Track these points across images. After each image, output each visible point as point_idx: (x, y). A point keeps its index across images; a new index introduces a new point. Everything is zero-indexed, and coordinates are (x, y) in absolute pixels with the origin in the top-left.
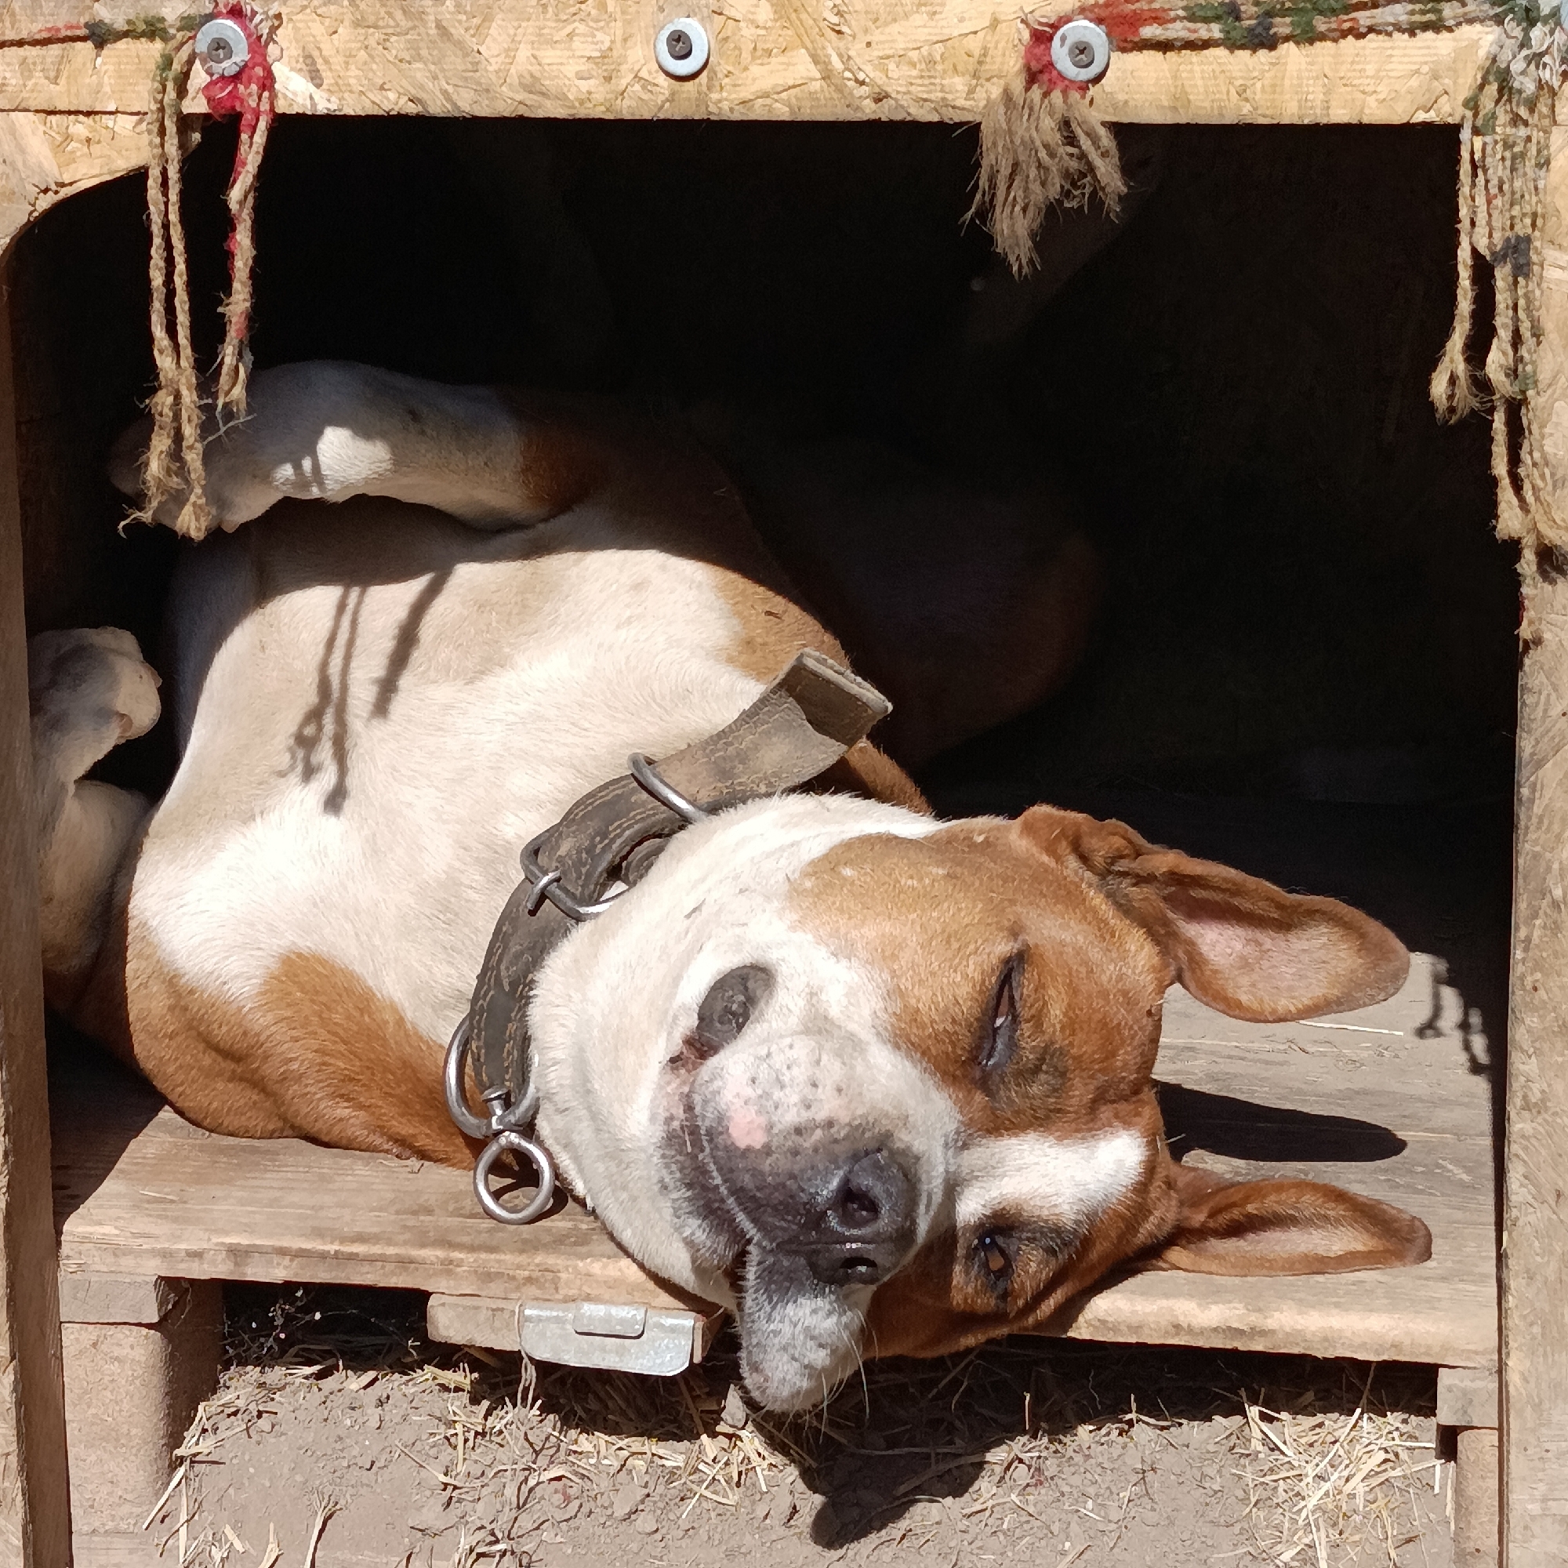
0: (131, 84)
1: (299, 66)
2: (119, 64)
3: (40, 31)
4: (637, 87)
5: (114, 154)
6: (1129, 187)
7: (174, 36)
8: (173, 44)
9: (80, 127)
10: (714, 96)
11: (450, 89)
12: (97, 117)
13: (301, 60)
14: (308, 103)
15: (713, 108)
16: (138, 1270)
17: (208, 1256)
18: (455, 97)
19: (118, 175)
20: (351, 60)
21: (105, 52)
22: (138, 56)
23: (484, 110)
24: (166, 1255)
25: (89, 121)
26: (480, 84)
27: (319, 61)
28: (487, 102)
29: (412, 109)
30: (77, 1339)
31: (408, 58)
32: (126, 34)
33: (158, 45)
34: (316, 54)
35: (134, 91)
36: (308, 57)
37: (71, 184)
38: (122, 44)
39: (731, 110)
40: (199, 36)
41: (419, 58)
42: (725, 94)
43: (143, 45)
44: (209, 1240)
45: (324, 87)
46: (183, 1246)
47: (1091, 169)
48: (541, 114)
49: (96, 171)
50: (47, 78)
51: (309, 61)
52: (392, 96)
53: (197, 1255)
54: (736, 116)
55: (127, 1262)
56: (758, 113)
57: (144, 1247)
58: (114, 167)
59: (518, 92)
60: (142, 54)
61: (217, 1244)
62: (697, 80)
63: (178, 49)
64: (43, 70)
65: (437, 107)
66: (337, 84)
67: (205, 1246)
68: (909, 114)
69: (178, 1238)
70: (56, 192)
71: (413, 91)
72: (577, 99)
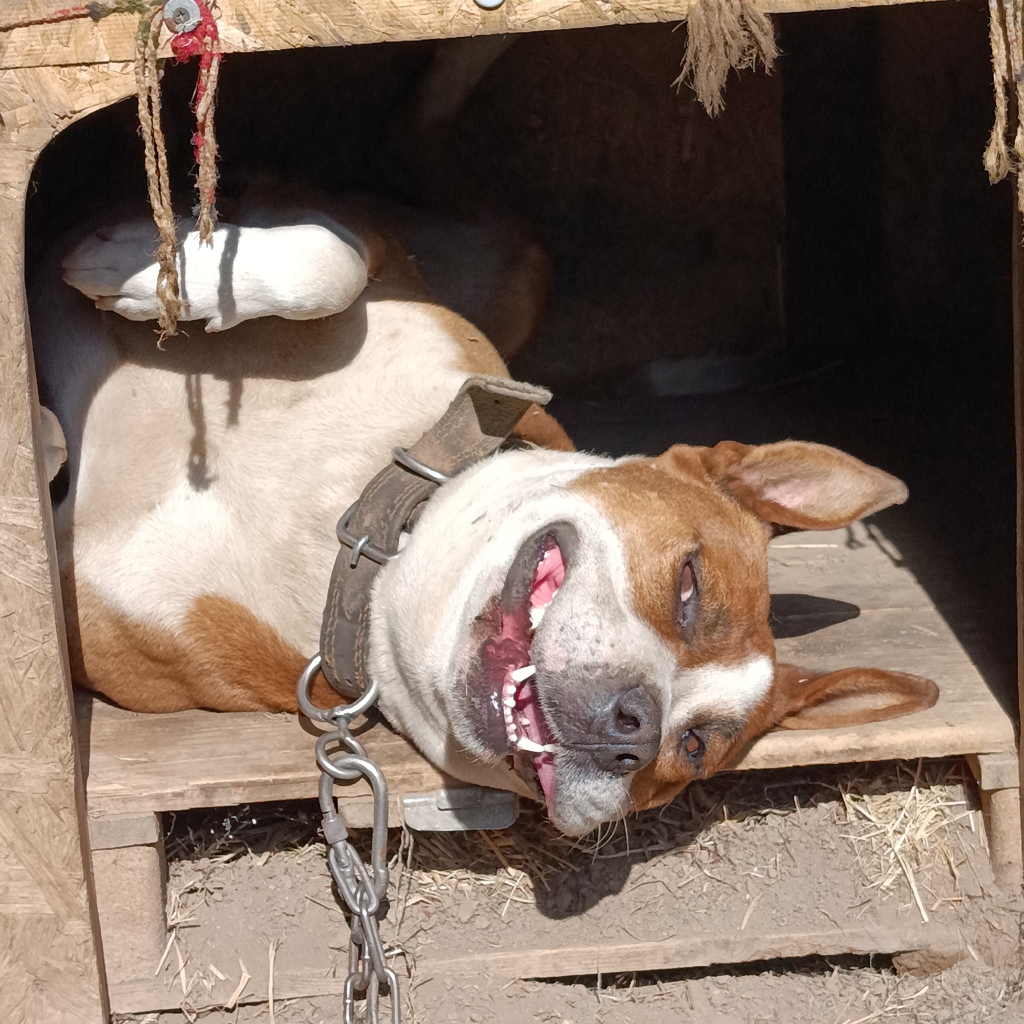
0: (119, 43)
1: (233, 21)
2: (110, 29)
3: (55, 13)
4: (461, 17)
5: (109, 90)
6: (780, 53)
7: (148, 10)
8: (150, 14)
9: (84, 75)
10: (512, 18)
11: (336, 28)
12: (96, 66)
13: (235, 17)
14: (241, 45)
15: (510, 26)
16: (141, 810)
17: (188, 794)
18: (340, 33)
19: (113, 102)
20: (268, 15)
21: (100, 23)
22: (123, 24)
23: (360, 40)
24: (158, 797)
25: (91, 69)
26: (356, 23)
27: (248, 17)
28: (362, 35)
29: (311, 43)
30: (102, 861)
31: (307, 11)
32: (114, 11)
33: (137, 16)
34: (245, 12)
35: (121, 47)
36: (240, 16)
37: (80, 111)
38: (111, 17)
39: (523, 26)
40: (166, 7)
41: (315, 10)
42: (518, 16)
43: (126, 16)
44: (187, 784)
45: (252, 33)
46: (169, 791)
47: (758, 43)
48: (398, 39)
49: (97, 102)
50: (61, 43)
51: (240, 18)
52: (297, 35)
53: (181, 795)
54: (527, 30)
55: (133, 806)
56: (540, 26)
57: (144, 794)
58: (109, 98)
59: (382, 27)
60: (125, 22)
61: (193, 786)
62: (499, 9)
63: (152, 17)
64: (58, 39)
65: (328, 41)
66: (260, 31)
67: (185, 788)
68: (638, 19)
69: (166, 786)
70: (70, 118)
71: (312, 32)
72: (421, 27)
